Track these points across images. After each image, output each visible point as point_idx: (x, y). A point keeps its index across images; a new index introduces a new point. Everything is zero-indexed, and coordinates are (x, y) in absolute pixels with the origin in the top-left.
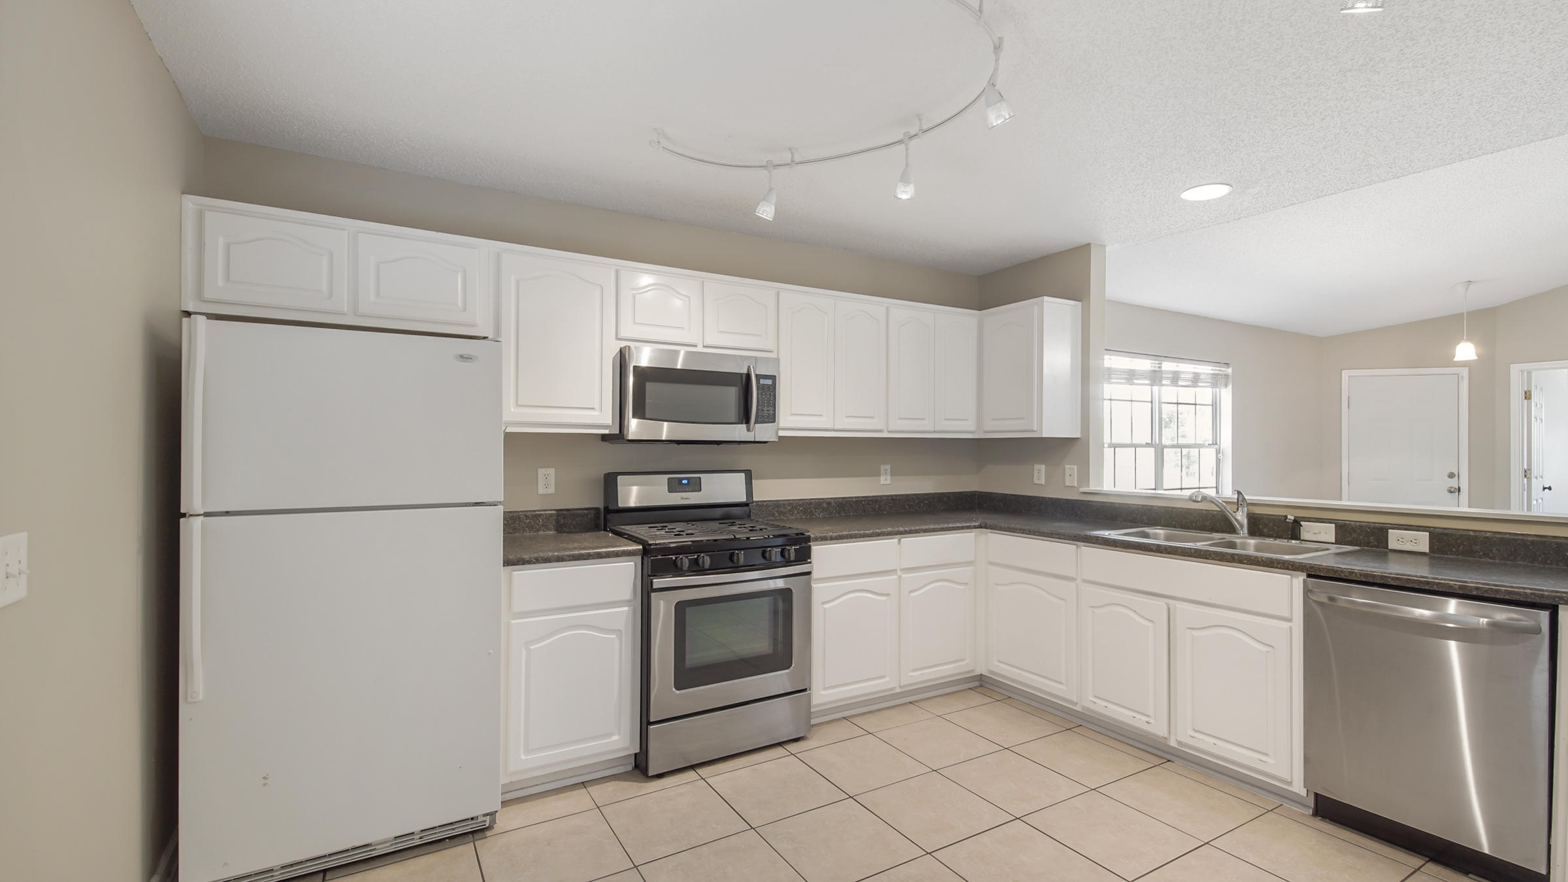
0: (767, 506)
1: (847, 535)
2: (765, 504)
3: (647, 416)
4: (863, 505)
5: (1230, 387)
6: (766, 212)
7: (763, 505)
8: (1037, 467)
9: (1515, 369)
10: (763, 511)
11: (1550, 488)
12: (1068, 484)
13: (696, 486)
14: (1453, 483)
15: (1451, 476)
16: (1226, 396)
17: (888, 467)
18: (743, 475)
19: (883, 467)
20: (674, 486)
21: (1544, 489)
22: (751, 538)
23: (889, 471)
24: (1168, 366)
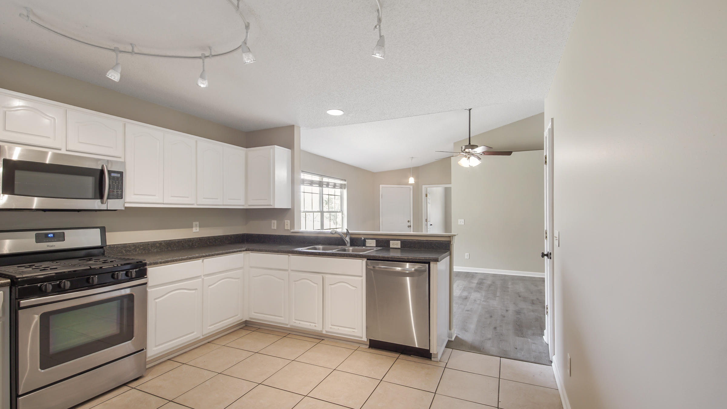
0: (117, 247)
1: (171, 260)
2: (116, 246)
3: (16, 192)
4: (182, 244)
5: (346, 189)
6: (114, 76)
7: (114, 247)
8: (273, 221)
9: (424, 186)
10: (114, 251)
11: (432, 225)
12: (286, 228)
13: (62, 238)
14: (409, 224)
15: (408, 222)
16: (345, 191)
17: (198, 223)
18: (99, 230)
19: (194, 223)
20: (39, 239)
21: (430, 225)
22: (103, 267)
23: (198, 225)
24: (325, 180)
